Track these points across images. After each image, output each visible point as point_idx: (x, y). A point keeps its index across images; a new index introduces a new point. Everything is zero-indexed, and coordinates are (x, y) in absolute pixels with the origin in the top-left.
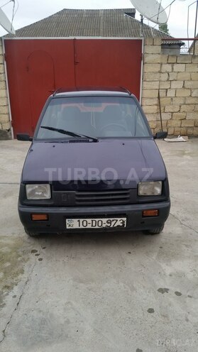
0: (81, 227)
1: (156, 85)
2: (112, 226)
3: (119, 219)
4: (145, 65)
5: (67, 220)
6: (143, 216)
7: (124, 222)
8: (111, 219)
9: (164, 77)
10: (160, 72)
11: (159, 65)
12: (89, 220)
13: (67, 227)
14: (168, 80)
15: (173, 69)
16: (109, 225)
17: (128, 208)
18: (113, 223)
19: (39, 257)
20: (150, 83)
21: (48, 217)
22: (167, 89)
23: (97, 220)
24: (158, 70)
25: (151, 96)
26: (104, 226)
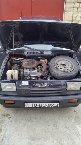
0: (33, 107)
1: (71, 14)
2: (51, 107)
3: (55, 104)
4: (67, 3)
5: (25, 104)
6: (69, 102)
7: (57, 105)
8: (51, 104)
9: (75, 10)
10: (73, 7)
11: (73, 3)
12: (38, 104)
13: (26, 107)
14: (77, 12)
15: (80, 6)
16: (49, 106)
17: (60, 98)
18: (51, 106)
19: (11, 119)
20: (68, 13)
21: (14, 102)
22: (76, 16)
23: (42, 104)
24: (72, 6)
25: (68, 19)
26: (46, 106)
